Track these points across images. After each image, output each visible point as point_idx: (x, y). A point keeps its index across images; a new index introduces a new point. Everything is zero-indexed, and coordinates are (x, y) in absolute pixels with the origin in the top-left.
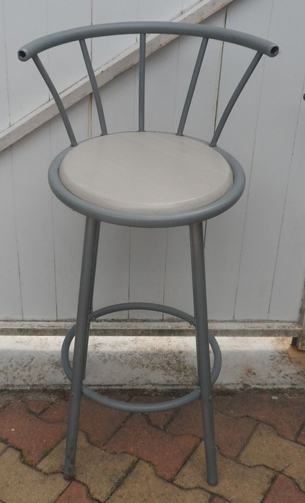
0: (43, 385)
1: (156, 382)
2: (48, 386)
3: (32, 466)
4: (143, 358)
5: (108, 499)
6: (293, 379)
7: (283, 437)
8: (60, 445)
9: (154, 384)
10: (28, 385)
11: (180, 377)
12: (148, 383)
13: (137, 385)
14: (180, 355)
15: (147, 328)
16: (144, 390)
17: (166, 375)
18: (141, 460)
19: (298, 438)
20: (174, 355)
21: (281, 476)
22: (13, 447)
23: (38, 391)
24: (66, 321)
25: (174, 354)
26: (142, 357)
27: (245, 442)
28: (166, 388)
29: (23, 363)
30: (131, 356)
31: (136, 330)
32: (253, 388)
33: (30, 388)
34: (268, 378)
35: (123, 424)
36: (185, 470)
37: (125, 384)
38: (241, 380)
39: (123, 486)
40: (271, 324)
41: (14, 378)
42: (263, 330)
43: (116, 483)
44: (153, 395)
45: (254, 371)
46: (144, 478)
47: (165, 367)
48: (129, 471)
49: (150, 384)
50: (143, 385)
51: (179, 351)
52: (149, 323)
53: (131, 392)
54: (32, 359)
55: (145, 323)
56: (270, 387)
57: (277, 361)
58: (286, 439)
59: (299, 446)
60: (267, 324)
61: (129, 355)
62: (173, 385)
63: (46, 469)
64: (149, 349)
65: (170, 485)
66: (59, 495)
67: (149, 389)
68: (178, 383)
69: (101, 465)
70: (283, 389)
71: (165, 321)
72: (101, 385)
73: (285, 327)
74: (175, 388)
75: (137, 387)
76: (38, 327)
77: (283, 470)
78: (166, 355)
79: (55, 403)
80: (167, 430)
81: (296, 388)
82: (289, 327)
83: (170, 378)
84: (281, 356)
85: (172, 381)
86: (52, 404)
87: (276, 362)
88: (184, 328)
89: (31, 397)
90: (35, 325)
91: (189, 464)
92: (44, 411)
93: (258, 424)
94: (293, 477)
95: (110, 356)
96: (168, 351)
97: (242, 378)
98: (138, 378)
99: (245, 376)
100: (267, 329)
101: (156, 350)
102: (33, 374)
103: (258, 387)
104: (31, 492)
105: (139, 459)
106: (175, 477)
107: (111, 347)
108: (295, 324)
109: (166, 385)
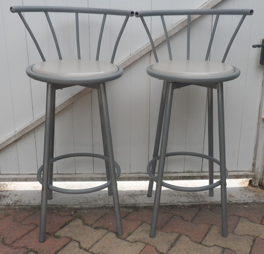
0: (124, 204)
2: (127, 205)
6: (254, 198)
7: (254, 222)
8: (137, 230)
9: (183, 203)
11: (195, 199)
13: (174, 203)
15: (177, 176)
16: (178, 205)
17: (188, 199)
19: (262, 223)
22: (112, 232)
23: (122, 207)
27: (235, 226)
28: (189, 204)
31: (171, 177)
32: (234, 203)
34: (241, 198)
35: (169, 220)
36: (207, 238)
37: (167, 203)
41: (109, 201)
42: (235, 175)
43: (171, 245)
44: (183, 207)
45: (233, 196)
47: (187, 196)
48: (177, 240)
49: (181, 202)
50: (177, 203)
52: (177, 174)
53: (171, 206)
55: (175, 174)
56: (243, 202)
58: (256, 223)
60: (237, 172)
62: (193, 203)
66: (140, 251)
67: (180, 205)
68: (195, 202)
70: (249, 202)
71: (185, 172)
73: (246, 173)
75: (174, 204)
80: (193, 222)
81: (256, 202)
82: (248, 173)
83: (191, 200)
84: (245, 189)
86: (130, 213)
87: (243, 192)
88: (195, 175)
91: (208, 235)
92: (126, 216)
93: (240, 218)
97: (227, 198)
98: (174, 200)
100: (238, 174)
103: (237, 202)
108: (250, 172)
109: (189, 203)
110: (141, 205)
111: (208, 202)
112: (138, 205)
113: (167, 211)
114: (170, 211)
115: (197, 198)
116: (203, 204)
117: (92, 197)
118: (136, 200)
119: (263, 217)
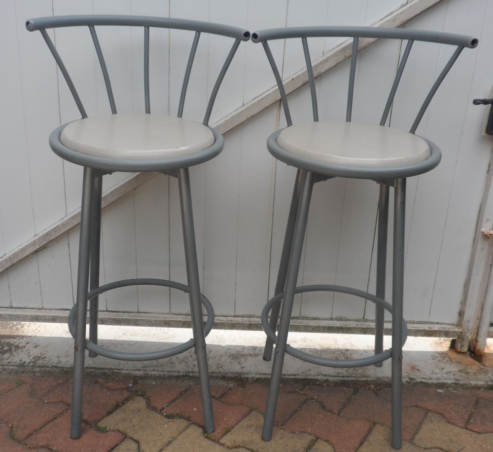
0: (221, 372)
1: (328, 373)
2: (226, 374)
3: (215, 441)
6: (456, 375)
7: (453, 424)
8: (241, 424)
9: (325, 375)
12: (320, 374)
13: (310, 375)
14: (347, 353)
15: (318, 325)
16: (317, 380)
18: (319, 439)
19: (467, 426)
20: (342, 353)
22: (196, 424)
23: (217, 378)
24: (242, 317)
25: (341, 351)
26: (311, 353)
27: (418, 428)
28: (337, 378)
31: (307, 326)
32: (419, 382)
34: (432, 374)
35: (299, 408)
36: (363, 449)
37: (298, 375)
38: (407, 374)
40: (432, 326)
42: (425, 330)
44: (325, 385)
45: (418, 368)
48: (309, 448)
49: (322, 375)
50: (315, 375)
51: (346, 349)
52: (319, 321)
53: (304, 382)
54: (210, 352)
55: (316, 321)
56: (435, 382)
57: (439, 361)
58: (456, 426)
59: (470, 432)
60: (429, 325)
62: (343, 377)
63: (229, 444)
67: (321, 380)
68: (347, 375)
69: (281, 442)
70: (447, 383)
71: (334, 320)
73: (445, 328)
74: (346, 379)
75: (309, 377)
78: (333, 352)
79: (233, 389)
80: (341, 415)
81: (459, 383)
82: (449, 329)
83: (340, 371)
84: (441, 357)
85: (342, 373)
86: (230, 390)
88: (352, 326)
91: (365, 444)
92: (223, 395)
93: (427, 413)
96: (335, 349)
97: (407, 372)
98: (310, 370)
99: (410, 371)
100: (429, 330)
102: (212, 364)
103: (423, 381)
105: (317, 438)
108: (454, 327)
109: (336, 376)
110: (250, 376)
111: (371, 378)
112: (246, 376)
113: (296, 390)
114: (301, 390)
116: (363, 381)
118: (243, 365)
119: (471, 414)
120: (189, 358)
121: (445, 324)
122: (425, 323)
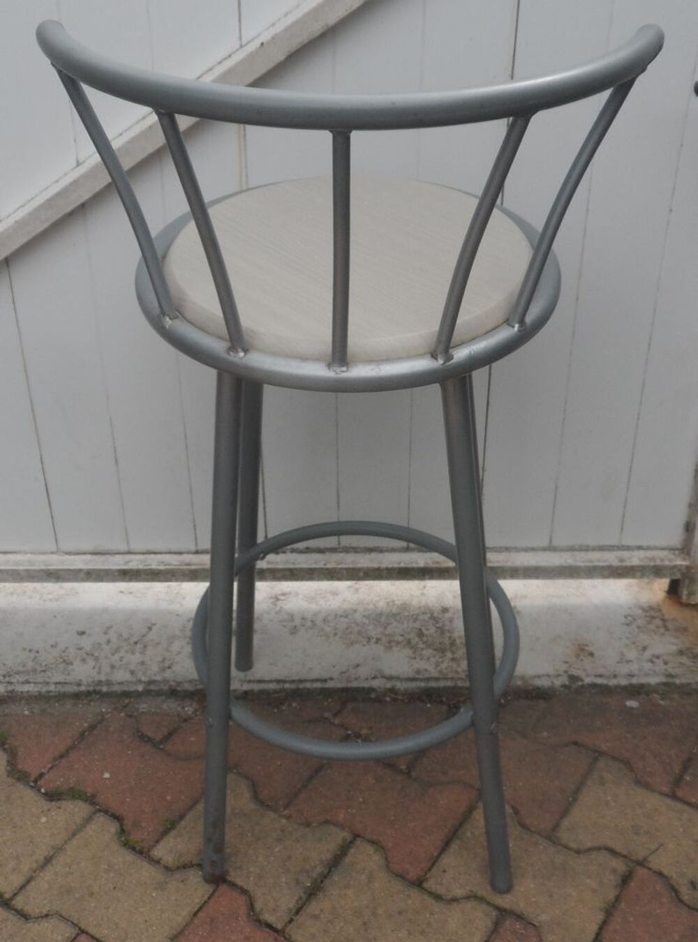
0: (168, 681)
1: (394, 674)
2: (179, 684)
3: (142, 852)
4: (370, 623)
5: (291, 921)
6: (671, 665)
7: (647, 786)
8: (199, 807)
9: (390, 678)
10: (140, 681)
11: (442, 662)
12: (379, 676)
13: (356, 679)
14: (443, 616)
15: (376, 565)
16: (371, 690)
17: (415, 658)
18: (358, 839)
19: (676, 789)
20: (432, 617)
21: (641, 872)
22: (106, 812)
23: (159, 693)
25: (432, 614)
26: (367, 622)
27: (571, 799)
28: (414, 685)
29: (132, 636)
30: (346, 620)
31: (354, 569)
32: (589, 684)
33: (144, 689)
34: (618, 662)
36: (448, 860)
37: (331, 679)
38: (564, 667)
39: (321, 895)
40: (626, 554)
41: (113, 667)
42: (610, 567)
43: (308, 887)
44: (388, 699)
45: (591, 649)
46: (364, 877)
47: (414, 642)
48: (335, 862)
49: (383, 677)
50: (367, 679)
51: (442, 607)
52: (380, 555)
53: (344, 694)
54: (150, 629)
55: (373, 555)
56: (624, 682)
57: (639, 627)
58: (652, 791)
59: (680, 806)
60: (619, 553)
61: (342, 616)
62: (428, 679)
63: (169, 859)
64: (382, 604)
65: (415, 894)
66: (192, 916)
67: (380, 688)
68: (434, 674)
69: (278, 849)
70: (649, 685)
71: (413, 551)
72: (284, 682)
73: (653, 559)
74: (433, 684)
75: (355, 684)
76: (159, 565)
77: (645, 859)
78: (414, 617)
79: (192, 718)
80: (413, 775)
81: (674, 684)
82: (662, 560)
83: (422, 665)
84: (646, 616)
85: (426, 670)
86: (185, 720)
87: (636, 630)
89: (145, 706)
90: (154, 562)
91: (454, 846)
92: (170, 734)
93: (597, 760)
94: (665, 872)
95: (303, 618)
96: (420, 608)
97: (566, 662)
98: (358, 666)
99: (574, 659)
100: (619, 564)
101: (396, 607)
102: (151, 659)
103: (599, 681)
104: (136, 909)
105: (356, 836)
106: (426, 873)
107: (307, 601)
108: (674, 554)
109: (414, 679)
113: (326, 715)
114: (335, 715)
115: (449, 655)
117: (57, 643)
119: (690, 759)
120: (104, 646)
121: (656, 548)
122: (611, 548)
